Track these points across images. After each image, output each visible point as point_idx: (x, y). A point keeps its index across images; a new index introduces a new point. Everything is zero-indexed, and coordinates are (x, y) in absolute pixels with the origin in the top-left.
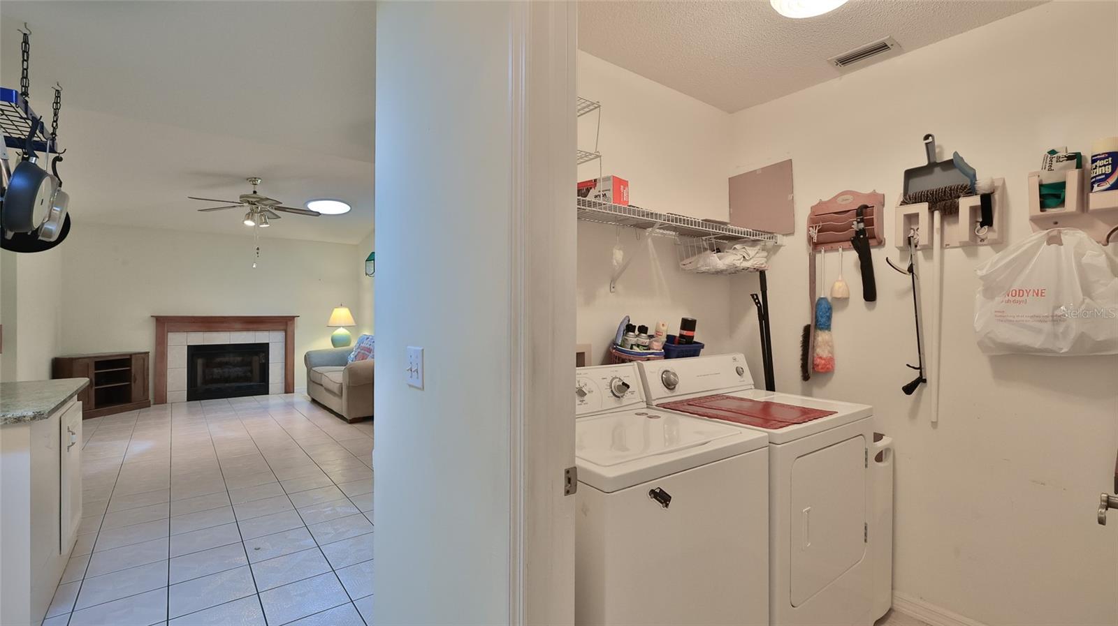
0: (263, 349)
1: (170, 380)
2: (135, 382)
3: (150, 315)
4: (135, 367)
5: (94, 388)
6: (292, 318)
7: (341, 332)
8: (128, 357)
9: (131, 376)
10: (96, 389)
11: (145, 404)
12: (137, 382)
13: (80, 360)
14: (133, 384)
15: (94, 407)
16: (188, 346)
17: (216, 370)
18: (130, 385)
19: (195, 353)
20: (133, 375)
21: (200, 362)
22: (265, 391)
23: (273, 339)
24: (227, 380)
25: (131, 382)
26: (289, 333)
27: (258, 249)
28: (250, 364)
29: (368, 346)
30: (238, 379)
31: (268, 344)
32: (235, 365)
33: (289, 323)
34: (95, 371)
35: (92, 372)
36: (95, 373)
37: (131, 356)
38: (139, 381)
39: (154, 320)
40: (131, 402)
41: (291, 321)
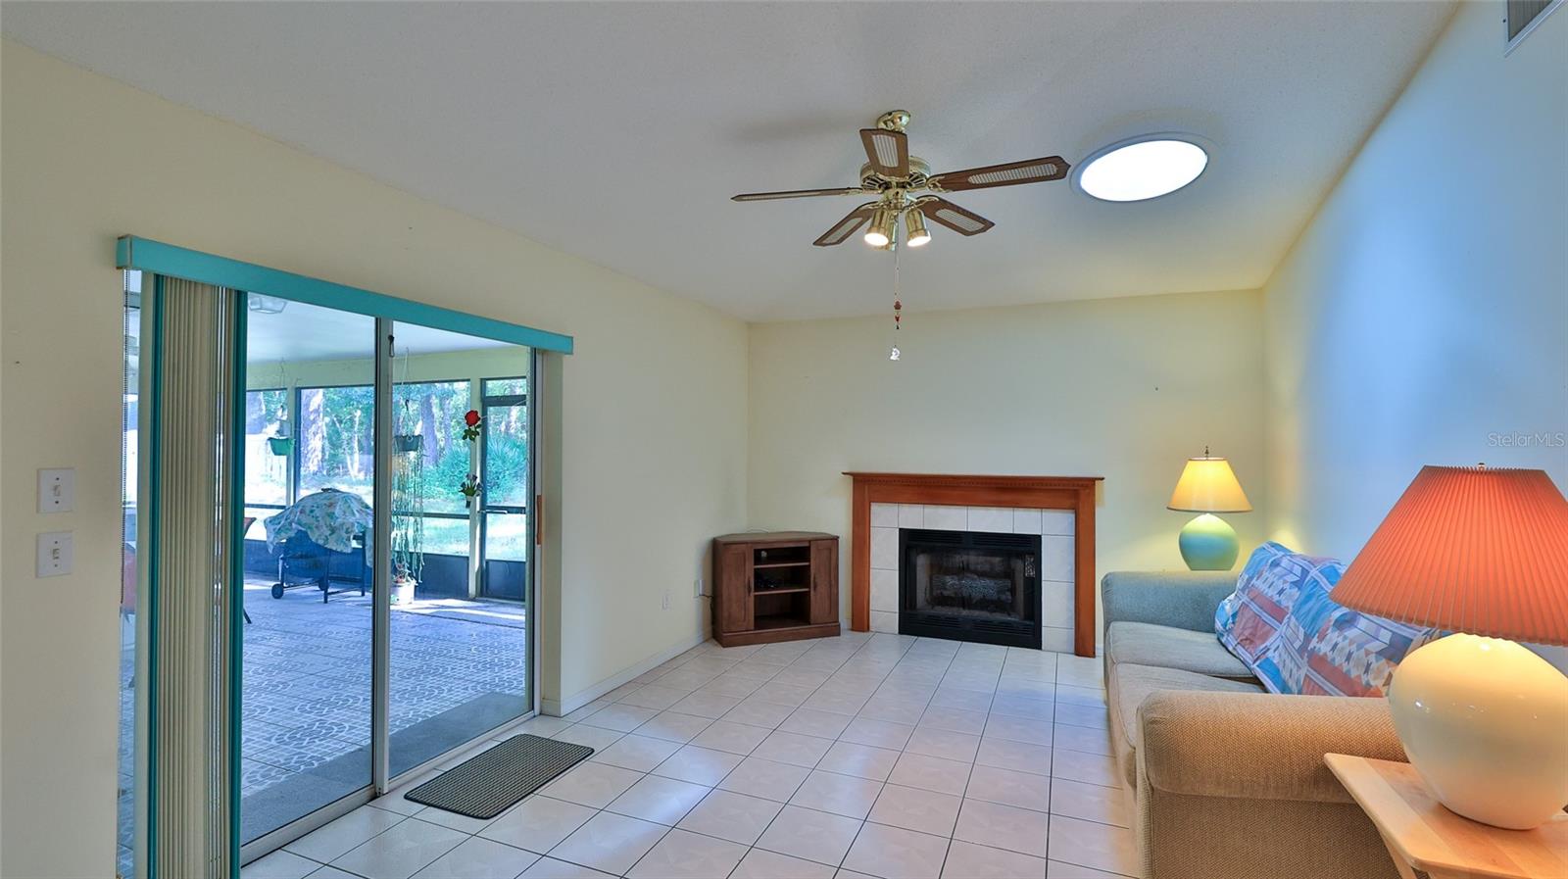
0: (1028, 547)
1: (873, 590)
2: (815, 587)
3: (845, 470)
4: (815, 563)
5: (752, 594)
6: (1089, 484)
7: (1207, 525)
8: (807, 544)
9: (810, 577)
10: (755, 596)
11: (831, 630)
12: (818, 587)
13: (734, 546)
14: (812, 592)
15: (753, 628)
16: (901, 530)
17: (950, 580)
18: (807, 594)
19: (912, 542)
20: (812, 579)
21: (922, 562)
22: (1034, 640)
23: (1051, 527)
24: (965, 602)
25: (809, 588)
26: (1084, 516)
27: (898, 307)
28: (1009, 574)
29: (1272, 593)
30: (984, 604)
31: (1039, 536)
32: (982, 575)
33: (1083, 492)
34: (755, 564)
35: (750, 568)
36: (755, 569)
37: (810, 541)
38: (822, 588)
39: (850, 479)
40: (810, 624)
41: (1087, 491)
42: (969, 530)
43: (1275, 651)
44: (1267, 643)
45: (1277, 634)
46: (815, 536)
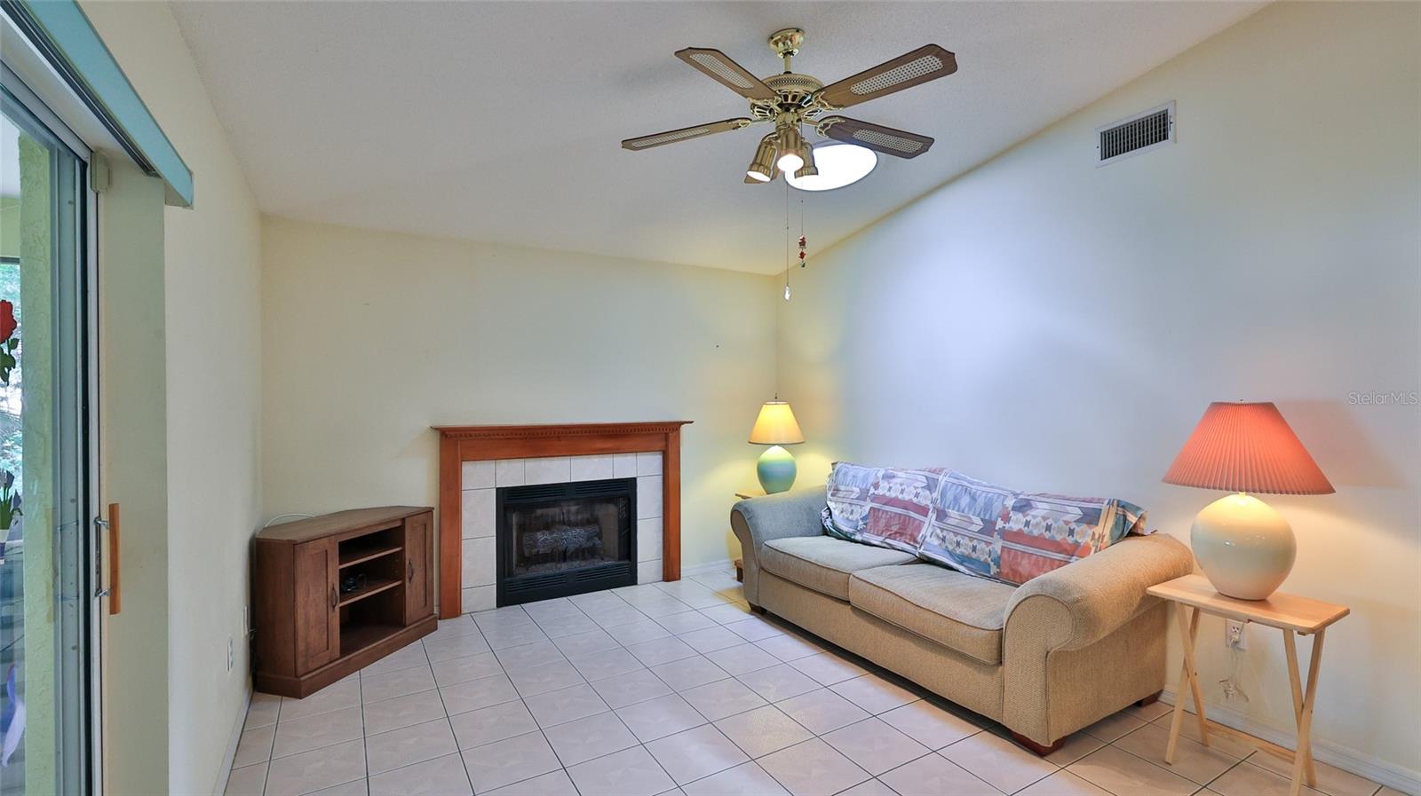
0: (624, 491)
1: (466, 565)
2: (410, 579)
3: (428, 426)
4: (411, 550)
5: (338, 606)
6: (675, 427)
7: (775, 455)
8: (398, 524)
9: (404, 565)
10: (341, 608)
11: (426, 625)
12: (414, 577)
14: (407, 584)
15: (338, 655)
16: (497, 489)
17: (541, 536)
18: (403, 586)
19: (512, 501)
20: (407, 562)
21: (515, 520)
22: (630, 578)
23: (642, 468)
24: (563, 556)
25: (403, 578)
26: (671, 456)
27: (803, 243)
28: (598, 521)
30: (579, 553)
31: (635, 479)
32: (574, 524)
33: (671, 436)
34: (340, 564)
35: (335, 568)
36: (341, 570)
37: (403, 520)
38: (418, 578)
39: (436, 437)
40: (405, 627)
41: (675, 433)
42: (572, 481)
43: (931, 536)
44: (923, 532)
45: (926, 525)
46: (409, 511)
